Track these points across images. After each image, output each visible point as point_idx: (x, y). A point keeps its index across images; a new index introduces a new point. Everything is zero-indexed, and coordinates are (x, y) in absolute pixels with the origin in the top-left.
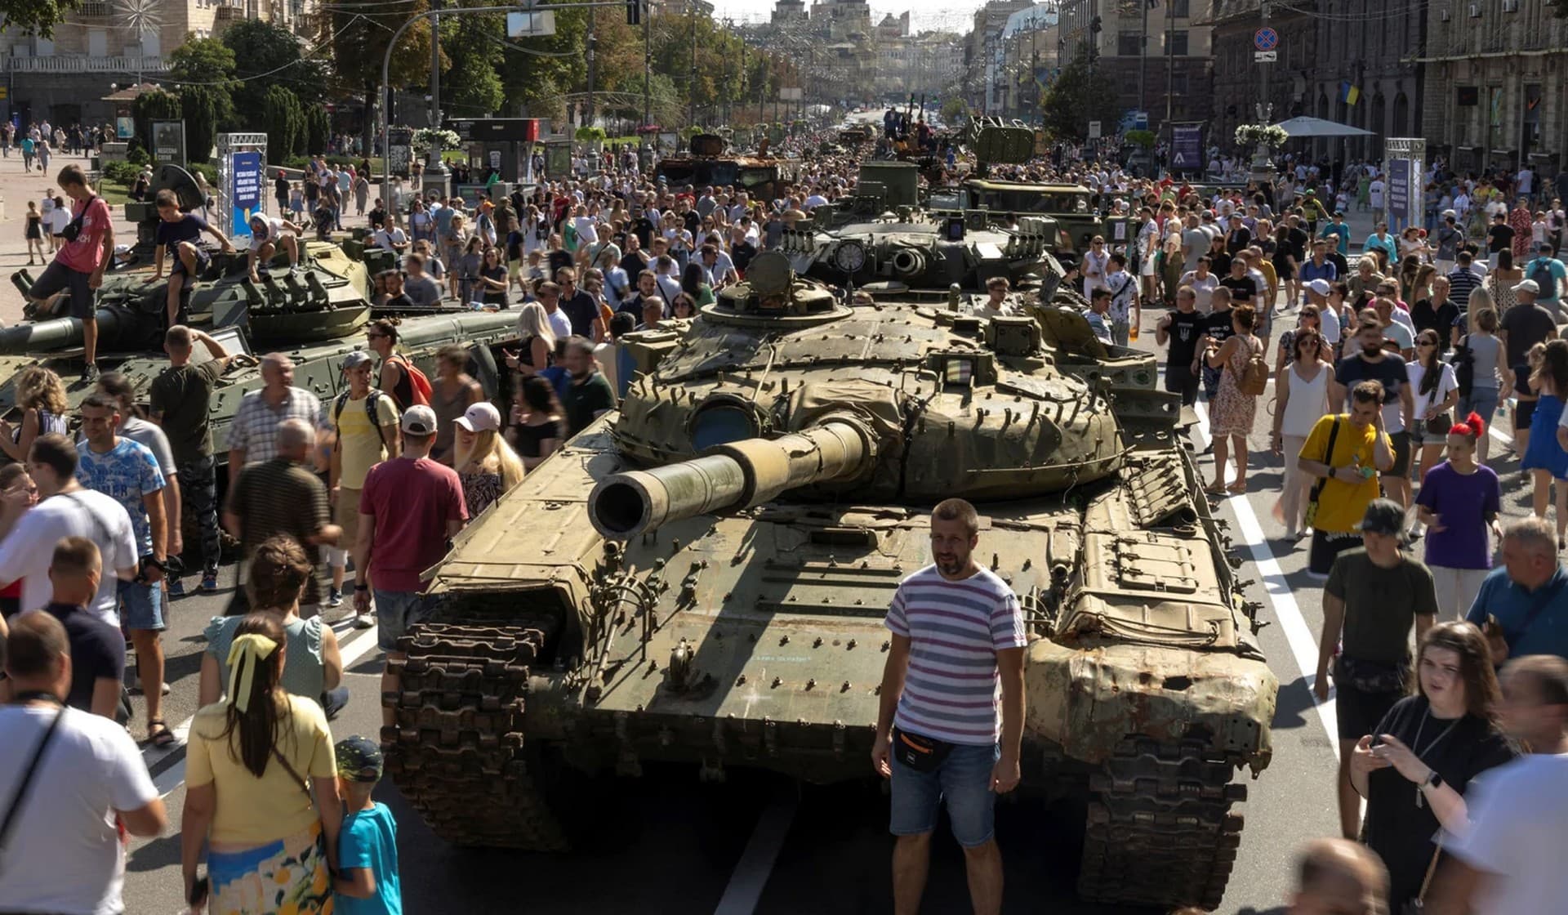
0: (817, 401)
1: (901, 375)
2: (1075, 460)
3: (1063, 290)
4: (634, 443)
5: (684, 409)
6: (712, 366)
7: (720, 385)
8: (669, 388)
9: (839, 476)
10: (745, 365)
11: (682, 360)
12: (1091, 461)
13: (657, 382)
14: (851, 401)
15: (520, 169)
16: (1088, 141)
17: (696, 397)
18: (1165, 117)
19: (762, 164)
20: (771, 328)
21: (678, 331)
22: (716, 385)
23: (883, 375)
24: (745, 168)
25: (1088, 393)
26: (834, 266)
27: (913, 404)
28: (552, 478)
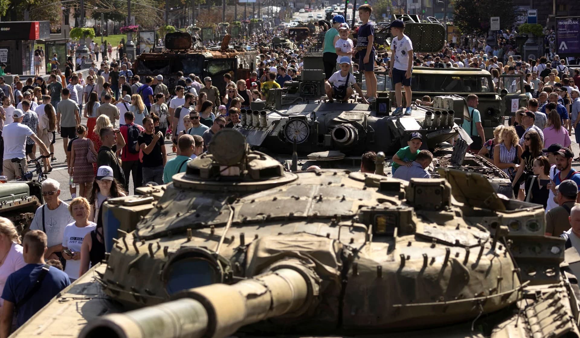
0: (270, 251)
1: (337, 228)
2: (480, 295)
3: (471, 155)
4: (118, 289)
5: (159, 261)
6: (182, 224)
7: (189, 240)
8: (147, 243)
9: (287, 313)
10: (210, 223)
11: (158, 220)
12: (494, 295)
13: (137, 238)
14: (296, 251)
15: (24, 62)
16: (490, 33)
17: (169, 250)
18: (552, 13)
19: (224, 56)
20: (230, 192)
21: (154, 196)
22: (185, 240)
23: (323, 228)
24: (210, 59)
25: (490, 240)
26: (284, 140)
27: (348, 252)
28: (51, 320)
